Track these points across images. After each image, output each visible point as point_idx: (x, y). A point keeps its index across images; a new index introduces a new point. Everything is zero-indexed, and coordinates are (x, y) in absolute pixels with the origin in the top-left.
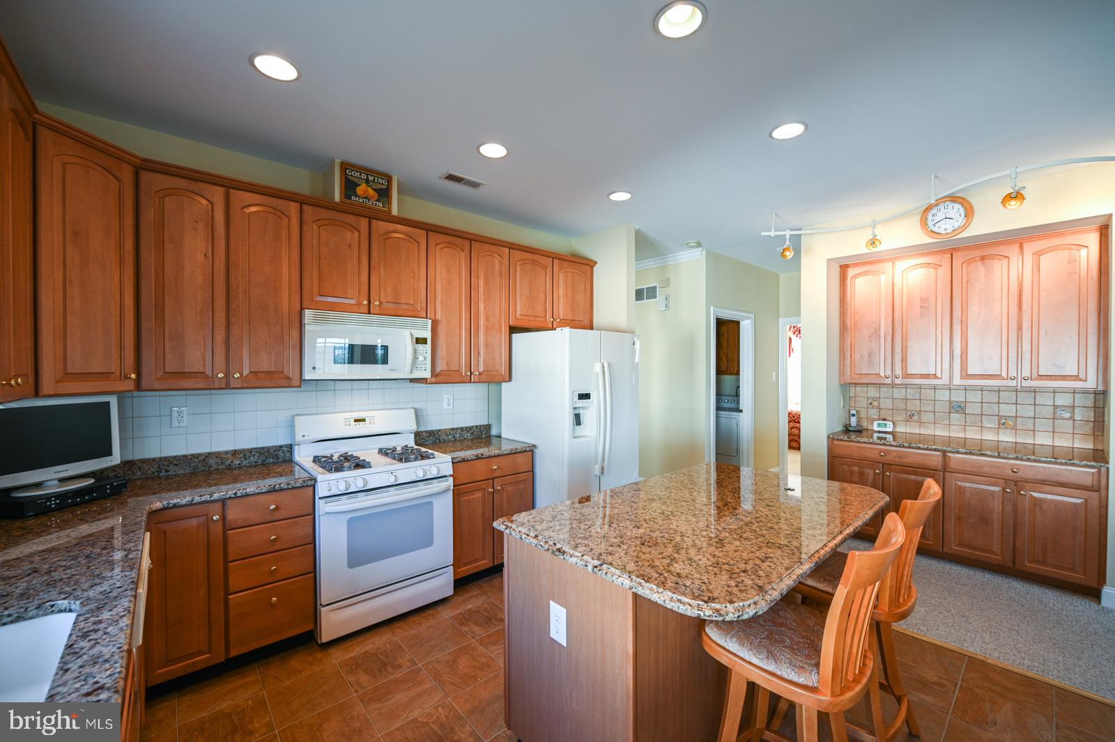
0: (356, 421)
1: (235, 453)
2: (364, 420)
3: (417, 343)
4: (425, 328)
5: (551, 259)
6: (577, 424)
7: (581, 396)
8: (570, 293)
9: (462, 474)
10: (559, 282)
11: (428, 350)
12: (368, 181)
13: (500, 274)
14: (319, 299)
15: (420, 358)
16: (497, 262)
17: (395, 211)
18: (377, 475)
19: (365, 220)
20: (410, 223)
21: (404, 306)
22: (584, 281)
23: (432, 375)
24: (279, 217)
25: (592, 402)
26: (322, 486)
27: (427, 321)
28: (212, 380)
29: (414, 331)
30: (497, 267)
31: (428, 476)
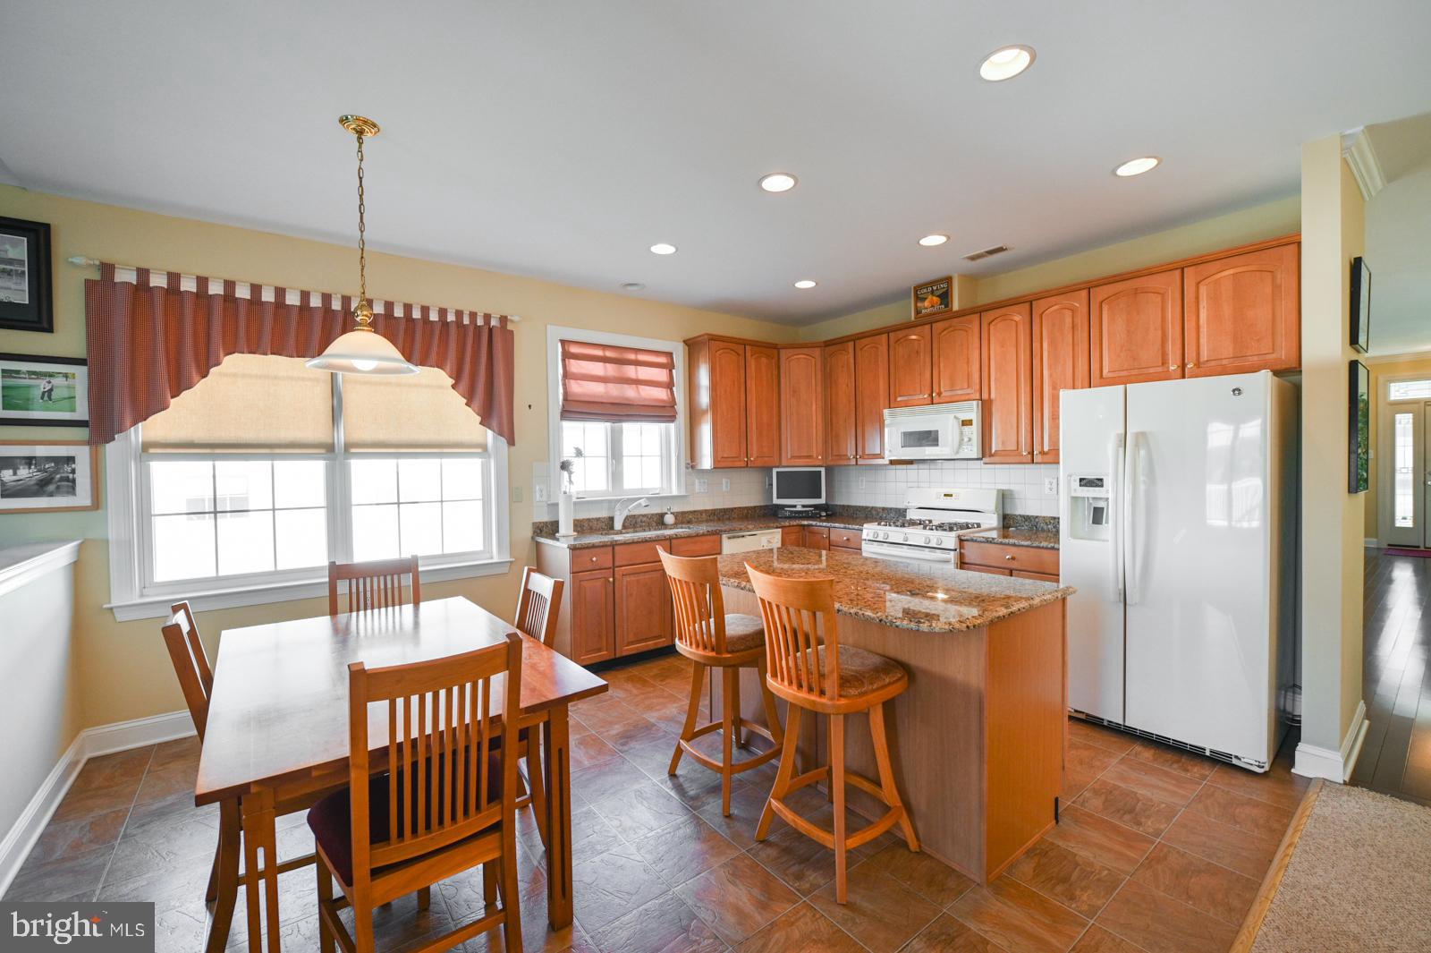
0: (945, 495)
1: (884, 509)
2: (951, 495)
3: (963, 425)
4: (971, 409)
5: (1178, 273)
6: (1093, 523)
7: (1085, 482)
8: (1227, 310)
9: (972, 553)
10: (1197, 298)
11: (974, 432)
12: (932, 292)
13: (1074, 327)
14: (899, 399)
15: (966, 439)
16: (1068, 314)
17: (956, 306)
18: (895, 533)
19: (928, 327)
20: (962, 313)
21: (960, 392)
22: (1274, 279)
23: (984, 456)
24: (877, 348)
25: (1108, 491)
26: (865, 532)
27: (975, 403)
28: (849, 459)
29: (958, 415)
30: (1068, 320)
31: (933, 544)
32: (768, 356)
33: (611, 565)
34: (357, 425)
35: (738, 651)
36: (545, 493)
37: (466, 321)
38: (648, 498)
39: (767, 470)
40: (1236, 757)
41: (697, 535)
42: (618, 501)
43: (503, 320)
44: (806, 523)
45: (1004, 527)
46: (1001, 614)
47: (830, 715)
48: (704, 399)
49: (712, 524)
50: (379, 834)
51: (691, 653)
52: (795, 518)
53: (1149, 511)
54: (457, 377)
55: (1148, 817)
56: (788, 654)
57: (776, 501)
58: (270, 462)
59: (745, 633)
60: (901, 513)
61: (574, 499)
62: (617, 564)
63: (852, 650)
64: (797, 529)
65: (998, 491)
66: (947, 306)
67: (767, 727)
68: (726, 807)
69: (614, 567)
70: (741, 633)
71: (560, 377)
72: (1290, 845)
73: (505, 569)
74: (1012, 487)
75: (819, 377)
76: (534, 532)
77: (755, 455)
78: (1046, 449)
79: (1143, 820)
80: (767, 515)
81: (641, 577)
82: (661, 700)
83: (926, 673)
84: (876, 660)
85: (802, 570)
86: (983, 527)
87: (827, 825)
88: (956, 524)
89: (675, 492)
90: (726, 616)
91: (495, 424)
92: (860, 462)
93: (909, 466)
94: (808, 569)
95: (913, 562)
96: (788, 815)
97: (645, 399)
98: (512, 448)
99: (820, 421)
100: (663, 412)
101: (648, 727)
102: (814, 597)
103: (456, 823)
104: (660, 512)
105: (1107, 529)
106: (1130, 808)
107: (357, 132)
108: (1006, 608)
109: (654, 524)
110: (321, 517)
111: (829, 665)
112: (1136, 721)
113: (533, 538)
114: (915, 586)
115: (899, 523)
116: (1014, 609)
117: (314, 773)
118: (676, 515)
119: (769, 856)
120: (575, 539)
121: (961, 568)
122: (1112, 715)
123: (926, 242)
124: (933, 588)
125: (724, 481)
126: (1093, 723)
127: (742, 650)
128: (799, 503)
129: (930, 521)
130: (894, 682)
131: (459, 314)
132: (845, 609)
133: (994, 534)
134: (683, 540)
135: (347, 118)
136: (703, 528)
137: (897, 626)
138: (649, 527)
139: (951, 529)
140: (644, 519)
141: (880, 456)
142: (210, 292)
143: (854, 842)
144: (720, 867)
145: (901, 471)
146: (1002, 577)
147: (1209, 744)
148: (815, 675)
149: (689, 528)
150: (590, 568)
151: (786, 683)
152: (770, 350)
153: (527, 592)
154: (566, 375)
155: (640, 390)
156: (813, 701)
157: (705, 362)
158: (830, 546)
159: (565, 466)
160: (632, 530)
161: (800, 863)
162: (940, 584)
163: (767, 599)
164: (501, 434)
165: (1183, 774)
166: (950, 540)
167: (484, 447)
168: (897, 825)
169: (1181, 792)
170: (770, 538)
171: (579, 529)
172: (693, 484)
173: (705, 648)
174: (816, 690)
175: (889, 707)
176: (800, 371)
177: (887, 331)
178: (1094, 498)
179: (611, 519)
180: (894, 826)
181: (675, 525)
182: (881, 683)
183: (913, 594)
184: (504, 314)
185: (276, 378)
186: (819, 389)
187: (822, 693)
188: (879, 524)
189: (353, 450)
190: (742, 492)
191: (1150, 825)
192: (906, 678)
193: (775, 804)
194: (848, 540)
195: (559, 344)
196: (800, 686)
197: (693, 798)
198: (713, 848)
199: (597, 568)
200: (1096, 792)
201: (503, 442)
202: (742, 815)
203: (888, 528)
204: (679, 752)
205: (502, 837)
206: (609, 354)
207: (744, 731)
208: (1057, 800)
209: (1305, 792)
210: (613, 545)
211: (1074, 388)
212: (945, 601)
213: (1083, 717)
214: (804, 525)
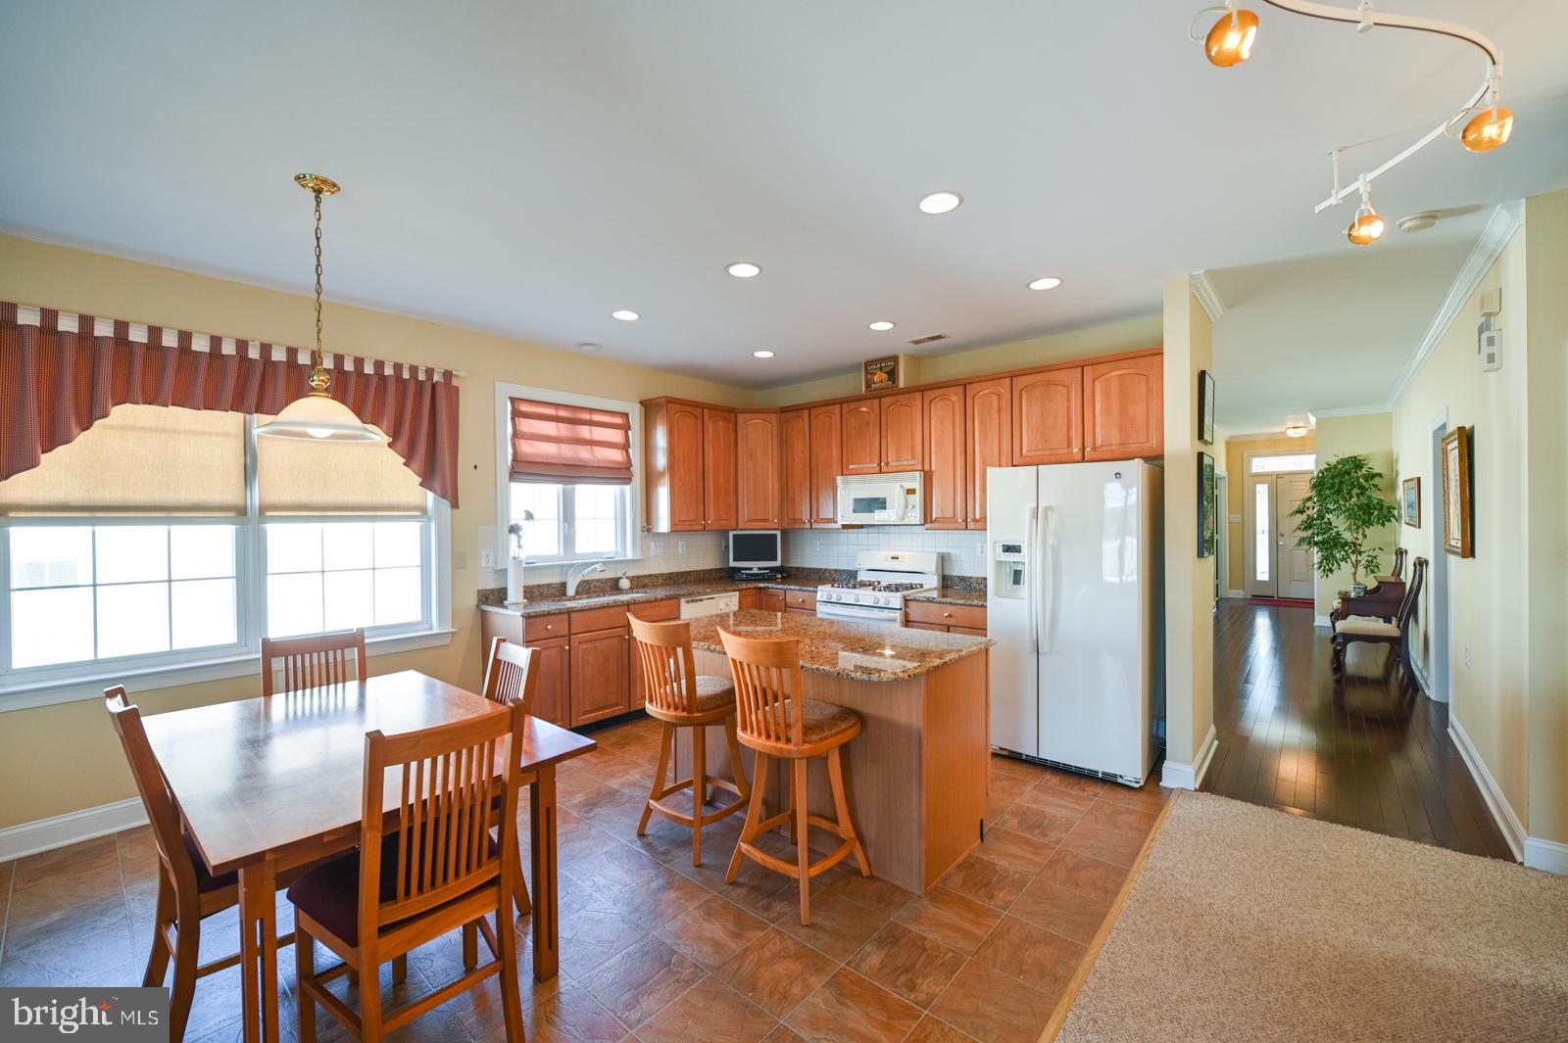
0: (893, 557)
2: (898, 557)
3: (908, 493)
4: (914, 479)
5: (1079, 370)
6: (1014, 583)
7: (1008, 549)
8: (1115, 407)
9: (915, 612)
10: (1093, 396)
11: (917, 500)
12: (881, 368)
13: (999, 410)
14: (851, 467)
15: (910, 507)
16: (995, 398)
17: (902, 384)
18: (848, 595)
19: (876, 401)
20: (907, 391)
21: (905, 463)
22: (1148, 382)
23: (925, 522)
24: (830, 417)
25: (1023, 557)
26: (819, 593)
27: (918, 473)
28: (804, 523)
29: (904, 484)
30: (995, 403)
31: (881, 604)
32: (727, 420)
33: (566, 632)
34: (273, 486)
35: (708, 710)
36: (491, 559)
37: (406, 375)
38: (604, 563)
39: (724, 533)
40: (1121, 776)
41: (656, 600)
42: (571, 566)
43: (448, 375)
44: (762, 585)
45: (943, 587)
46: (936, 664)
47: (794, 760)
48: (661, 461)
49: (668, 588)
50: (388, 894)
51: (662, 714)
52: (752, 580)
53: (1055, 570)
54: (395, 434)
55: (1052, 830)
56: (757, 708)
57: (732, 564)
58: (166, 527)
59: (713, 692)
60: (853, 574)
61: (524, 565)
62: (573, 631)
63: (812, 703)
64: (754, 592)
65: (938, 553)
66: (893, 382)
67: (732, 781)
68: (697, 856)
69: (570, 634)
70: (710, 693)
71: (509, 437)
72: (1152, 840)
73: (447, 641)
74: (950, 551)
75: (775, 443)
76: (479, 601)
77: (712, 518)
78: (978, 517)
79: (1048, 832)
80: (724, 578)
81: (598, 644)
82: (621, 767)
83: (878, 719)
84: (834, 710)
85: (763, 632)
86: (925, 587)
87: (793, 860)
88: (901, 585)
89: (630, 556)
90: (697, 677)
91: (437, 485)
92: (815, 526)
93: (860, 530)
94: (771, 631)
95: (864, 621)
96: (757, 855)
97: (599, 461)
98: (456, 511)
99: (776, 487)
100: (619, 474)
101: (612, 794)
102: (781, 656)
103: (459, 879)
104: (614, 576)
105: (1024, 588)
106: (1036, 823)
107: (315, 191)
108: (940, 659)
109: (608, 589)
110: (229, 588)
111: (795, 714)
112: (1047, 754)
113: (477, 606)
114: (866, 644)
115: (850, 585)
116: (946, 659)
117: (326, 839)
118: (632, 579)
119: (739, 895)
120: (525, 606)
121: (906, 626)
122: (1029, 750)
123: (876, 326)
124: (882, 646)
125: (680, 543)
126: (1014, 757)
127: (712, 709)
128: (755, 566)
129: (879, 583)
130: (851, 727)
131: (398, 367)
132: (808, 665)
133: (934, 594)
134: (641, 605)
135: (305, 176)
136: (660, 593)
137: (852, 678)
138: (603, 592)
139: (897, 590)
140: (598, 584)
141: (833, 521)
142: (96, 334)
143: (815, 871)
144: (695, 909)
145: (852, 534)
146: (938, 633)
147: (1101, 767)
148: (782, 725)
149: (645, 593)
150: (544, 637)
151: (755, 735)
152: (728, 414)
153: (497, 662)
154: (516, 435)
155: (595, 451)
156: (781, 748)
157: (663, 424)
158: (786, 608)
159: (514, 529)
160: (585, 596)
161: (768, 897)
162: (888, 641)
163: (738, 659)
164: (444, 497)
165: (1081, 794)
166: (896, 600)
167: (424, 510)
168: (851, 855)
169: (1078, 807)
170: (727, 602)
171: (528, 596)
172: (649, 548)
173: (676, 708)
174: (783, 739)
175: (845, 750)
176: (757, 435)
177: (840, 402)
178: (1014, 562)
179: (564, 585)
180: (847, 856)
181: (631, 590)
182: (838, 729)
183: (865, 651)
184: (448, 369)
185: (175, 431)
186: (775, 453)
187: (788, 741)
188: (833, 586)
189: (269, 514)
190: (701, 555)
191: (1053, 835)
192: (859, 724)
193: (744, 847)
194: (803, 601)
195: (509, 402)
196: (768, 737)
197: (664, 854)
198: (686, 894)
199: (552, 636)
200: (1014, 814)
201: (446, 504)
202: (713, 863)
203: (840, 589)
204: (649, 811)
205: (500, 889)
206: (562, 413)
207: (709, 788)
208: (982, 821)
209: (1168, 799)
210: (569, 612)
211: (1000, 466)
212: (892, 657)
213: (1006, 753)
214: (761, 588)
